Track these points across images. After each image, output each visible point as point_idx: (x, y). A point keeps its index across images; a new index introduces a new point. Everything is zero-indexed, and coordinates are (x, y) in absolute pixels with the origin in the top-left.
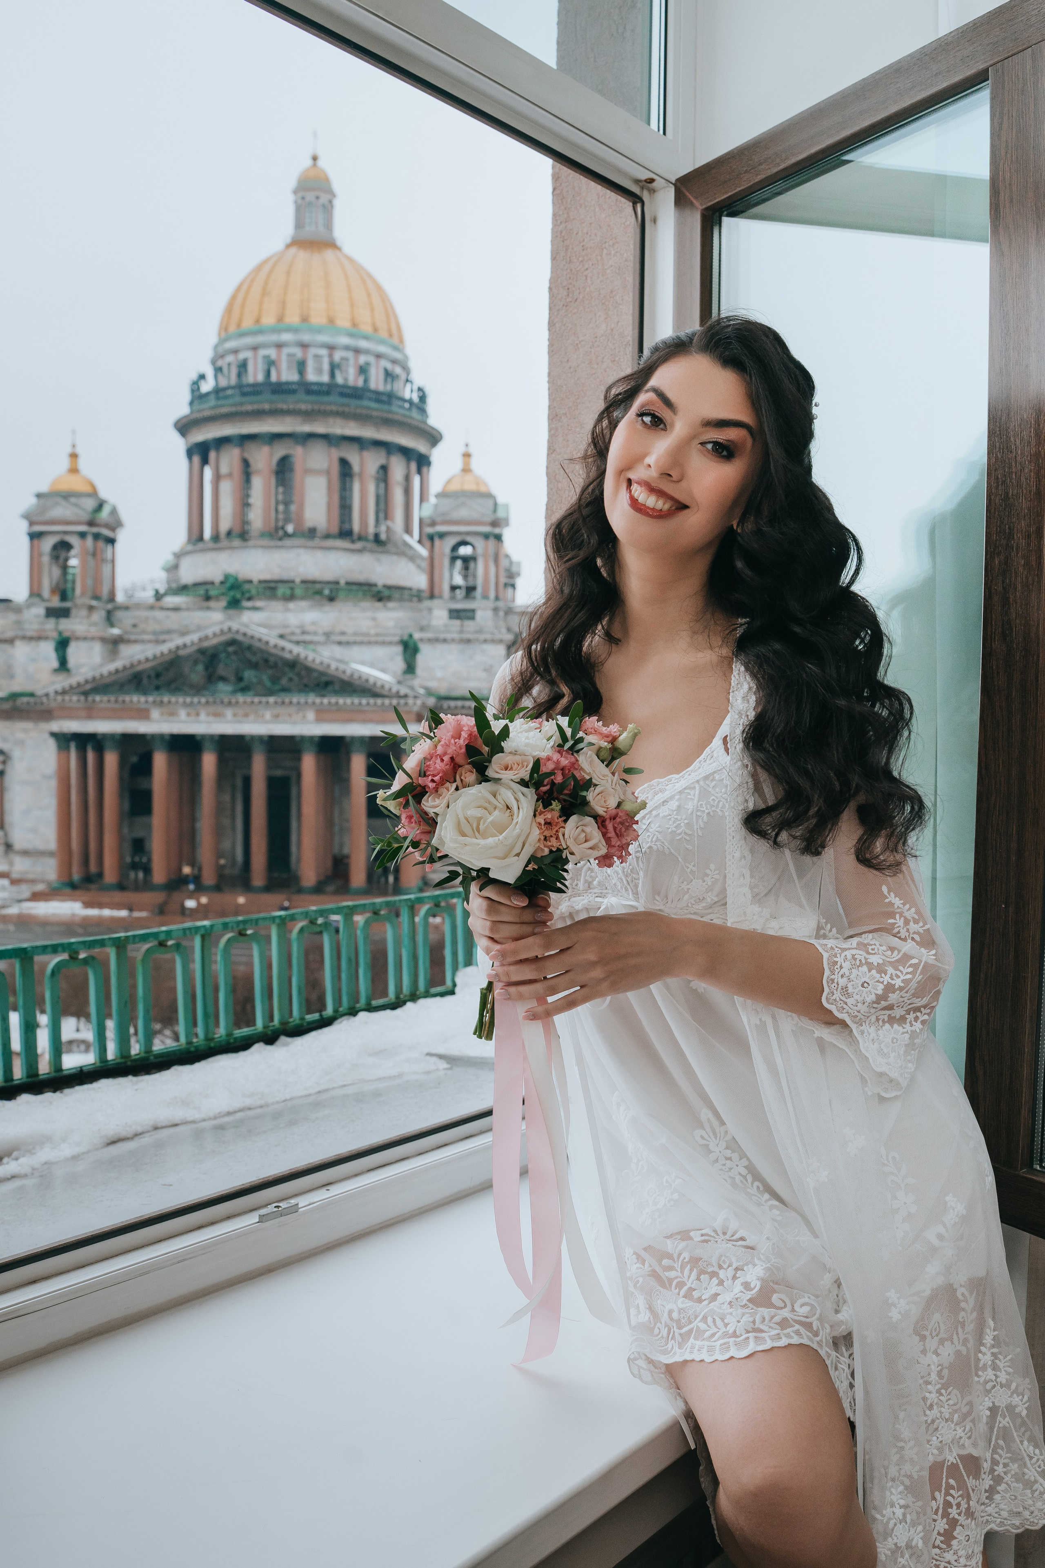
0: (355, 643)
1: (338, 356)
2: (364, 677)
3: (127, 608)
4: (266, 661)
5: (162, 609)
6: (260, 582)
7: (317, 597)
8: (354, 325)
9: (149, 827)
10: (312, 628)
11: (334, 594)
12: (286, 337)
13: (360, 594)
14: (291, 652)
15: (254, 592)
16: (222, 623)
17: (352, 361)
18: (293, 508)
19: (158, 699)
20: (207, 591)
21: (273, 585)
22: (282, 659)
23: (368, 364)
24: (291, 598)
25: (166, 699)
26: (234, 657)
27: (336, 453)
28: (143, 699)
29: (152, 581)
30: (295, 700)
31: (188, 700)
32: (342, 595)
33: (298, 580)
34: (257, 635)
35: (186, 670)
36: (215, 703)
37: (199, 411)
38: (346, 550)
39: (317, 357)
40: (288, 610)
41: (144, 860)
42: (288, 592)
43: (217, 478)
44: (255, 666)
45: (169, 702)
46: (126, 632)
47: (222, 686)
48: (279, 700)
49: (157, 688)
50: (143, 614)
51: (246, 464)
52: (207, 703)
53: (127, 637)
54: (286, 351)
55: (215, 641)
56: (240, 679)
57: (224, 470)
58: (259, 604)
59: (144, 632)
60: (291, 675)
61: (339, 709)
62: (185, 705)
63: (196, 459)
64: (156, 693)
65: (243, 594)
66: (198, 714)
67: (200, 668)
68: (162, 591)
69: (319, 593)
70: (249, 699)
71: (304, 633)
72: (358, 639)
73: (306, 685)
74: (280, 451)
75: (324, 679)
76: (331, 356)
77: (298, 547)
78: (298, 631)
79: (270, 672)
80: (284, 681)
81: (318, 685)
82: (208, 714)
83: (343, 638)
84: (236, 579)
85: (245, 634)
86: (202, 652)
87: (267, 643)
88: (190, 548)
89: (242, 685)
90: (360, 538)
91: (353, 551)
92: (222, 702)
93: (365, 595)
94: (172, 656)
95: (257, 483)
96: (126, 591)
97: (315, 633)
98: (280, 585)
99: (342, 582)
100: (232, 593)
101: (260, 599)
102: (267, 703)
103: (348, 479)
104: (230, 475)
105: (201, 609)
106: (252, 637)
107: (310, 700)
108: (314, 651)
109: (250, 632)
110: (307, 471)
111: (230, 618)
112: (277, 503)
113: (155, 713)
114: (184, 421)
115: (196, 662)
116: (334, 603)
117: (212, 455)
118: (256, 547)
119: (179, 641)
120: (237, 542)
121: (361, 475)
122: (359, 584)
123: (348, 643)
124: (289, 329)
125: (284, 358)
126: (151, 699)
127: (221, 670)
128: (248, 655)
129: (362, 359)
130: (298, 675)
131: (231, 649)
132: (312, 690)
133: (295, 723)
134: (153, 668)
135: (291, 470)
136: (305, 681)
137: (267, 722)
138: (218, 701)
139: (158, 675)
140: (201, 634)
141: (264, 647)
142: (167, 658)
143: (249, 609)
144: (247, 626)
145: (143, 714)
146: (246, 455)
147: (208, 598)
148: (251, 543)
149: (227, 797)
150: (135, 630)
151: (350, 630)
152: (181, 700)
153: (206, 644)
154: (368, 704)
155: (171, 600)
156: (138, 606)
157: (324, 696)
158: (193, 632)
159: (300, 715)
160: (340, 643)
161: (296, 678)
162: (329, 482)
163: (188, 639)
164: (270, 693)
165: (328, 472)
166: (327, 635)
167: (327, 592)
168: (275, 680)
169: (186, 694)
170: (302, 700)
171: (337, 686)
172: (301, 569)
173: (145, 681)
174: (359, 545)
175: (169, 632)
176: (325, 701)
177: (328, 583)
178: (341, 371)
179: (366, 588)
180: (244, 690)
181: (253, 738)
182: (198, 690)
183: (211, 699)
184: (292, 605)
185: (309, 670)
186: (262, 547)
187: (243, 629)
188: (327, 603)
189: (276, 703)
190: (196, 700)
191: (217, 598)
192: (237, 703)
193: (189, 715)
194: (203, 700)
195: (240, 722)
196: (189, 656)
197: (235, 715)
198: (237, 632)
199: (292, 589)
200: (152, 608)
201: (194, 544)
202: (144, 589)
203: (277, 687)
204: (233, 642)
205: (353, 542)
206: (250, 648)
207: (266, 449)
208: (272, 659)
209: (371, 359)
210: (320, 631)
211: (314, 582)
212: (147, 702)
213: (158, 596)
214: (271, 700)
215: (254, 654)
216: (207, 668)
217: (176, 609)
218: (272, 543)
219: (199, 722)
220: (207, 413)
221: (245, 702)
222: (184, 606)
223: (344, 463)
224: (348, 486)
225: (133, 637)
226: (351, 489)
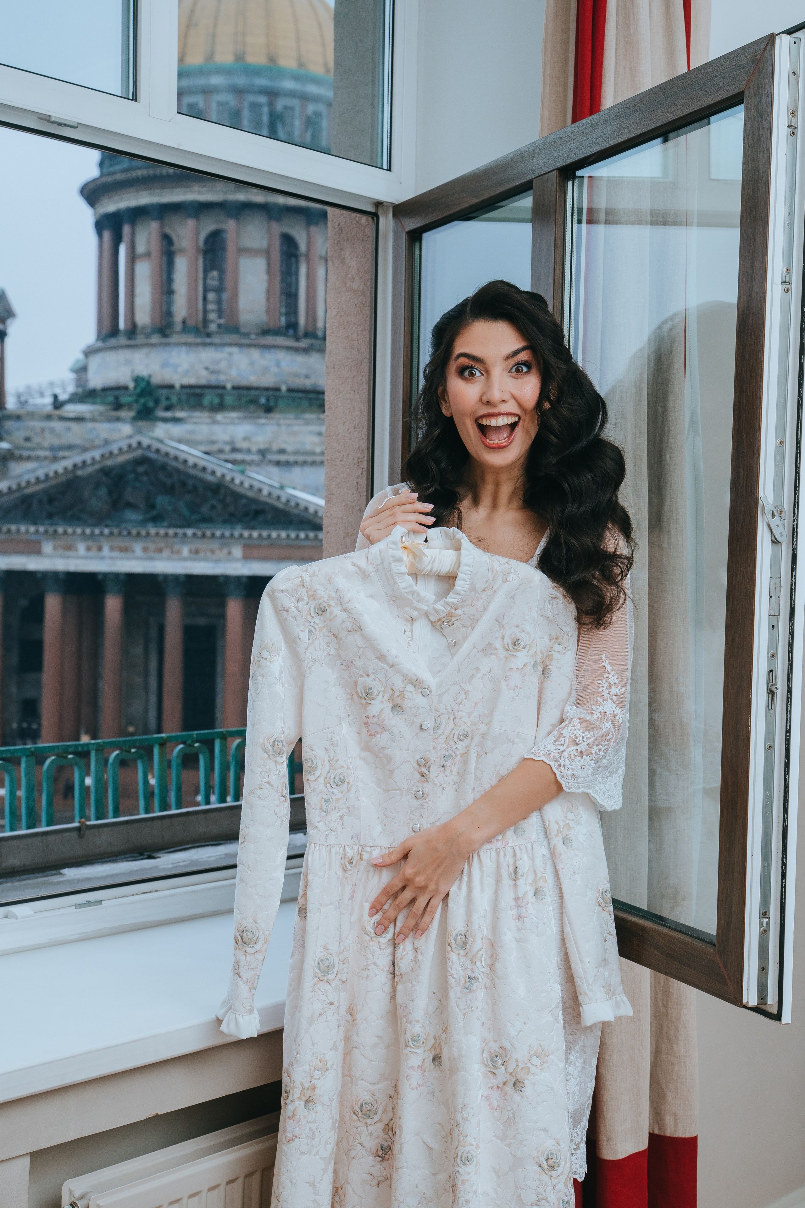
0: (296, 463)
1: (280, 104)
2: (302, 505)
3: (18, 418)
4: (184, 484)
5: (62, 418)
6: (183, 387)
7: (252, 407)
8: (301, 65)
9: (38, 684)
10: (244, 445)
11: (272, 403)
12: (216, 80)
13: (305, 403)
14: (213, 473)
15: (174, 399)
16: (130, 437)
17: (297, 112)
18: (225, 296)
19: (51, 529)
20: (117, 398)
21: (198, 391)
22: (202, 481)
23: (318, 114)
24: (220, 407)
25: (60, 530)
26: (145, 479)
27: (277, 229)
28: (32, 529)
29: (52, 384)
30: (218, 533)
31: (88, 531)
32: (281, 403)
33: (229, 386)
34: (172, 452)
35: (86, 494)
36: (120, 534)
37: (110, 174)
38: (288, 348)
39: (255, 106)
40: (215, 422)
41: (34, 726)
42: (216, 400)
43: (133, 258)
44: (170, 490)
45: (65, 533)
46: (17, 447)
47: (131, 515)
48: (199, 533)
49: (50, 516)
50: (38, 425)
51: (167, 240)
52: (111, 534)
53: (17, 452)
54: (217, 98)
55: (121, 459)
56: (153, 506)
57: (141, 248)
58: (179, 414)
59: (40, 447)
60: (214, 502)
61: (273, 544)
62: (84, 537)
63: (107, 235)
64: (48, 521)
65: (157, 401)
66: (100, 549)
67: (103, 491)
68: (63, 397)
69: (254, 401)
70: (162, 531)
71: (234, 450)
72: (300, 458)
73: (232, 515)
74: (208, 226)
75: (253, 507)
76: (271, 104)
77: (230, 345)
78: (227, 448)
79: (188, 497)
80: (205, 509)
81: (246, 514)
82: (112, 549)
83: (282, 458)
84: (148, 383)
85: (158, 451)
86: (106, 472)
87: (185, 461)
88: (100, 344)
89: (154, 513)
90: (307, 335)
91: (297, 350)
92: (129, 533)
93: (311, 405)
94: (70, 476)
95: (181, 265)
96: (19, 396)
97: (249, 451)
98: (206, 391)
99: (284, 388)
100: (142, 400)
101: (182, 409)
102: (185, 535)
103: (293, 260)
104: (148, 255)
105: (110, 420)
106: (167, 454)
107: (236, 533)
108: (242, 472)
109: (164, 449)
110: (242, 251)
111: (139, 432)
112: (206, 290)
113: (48, 547)
114: (92, 186)
115: (97, 486)
116: (271, 415)
117: (126, 229)
118: (178, 344)
119: (78, 459)
120: (156, 339)
121: (307, 256)
122: (305, 391)
123: (287, 464)
124: (221, 71)
125: (214, 106)
126: (42, 529)
127: (129, 496)
128: (161, 476)
129: (311, 108)
130: (223, 501)
131: (141, 469)
132: (240, 521)
133: (217, 561)
134: (45, 491)
135: (223, 249)
136: (232, 509)
137: (185, 559)
138: (125, 533)
139: (51, 500)
140: (105, 451)
141: (181, 467)
142: (63, 479)
143: (165, 420)
144: (160, 441)
145: (34, 549)
146: (167, 230)
147: (118, 406)
148: (173, 339)
149: (139, 651)
150: (28, 445)
151: (290, 448)
152: (79, 530)
153: (109, 463)
154: (307, 537)
155: (72, 409)
156: (32, 415)
157: (253, 528)
158: (94, 448)
159: (225, 551)
160: (278, 463)
161: (219, 506)
162: (269, 264)
163: (88, 457)
164: (189, 524)
165: (267, 253)
166: (263, 453)
167: (263, 400)
168: (193, 507)
169: (85, 524)
170: (227, 533)
171: (269, 517)
172: (234, 373)
173: (35, 507)
174: (304, 343)
175: (70, 447)
176: (255, 534)
177: (266, 389)
178: (284, 124)
179: (313, 396)
180: (156, 519)
181: (166, 577)
182: (100, 519)
183: (116, 531)
184: (219, 417)
185: (236, 496)
186: (186, 344)
187: (156, 445)
188: (262, 414)
189: (195, 535)
190: (97, 531)
191: (129, 406)
192: (148, 534)
193: (88, 549)
194: (106, 531)
195: (151, 559)
196: (90, 476)
197: (145, 550)
198: (149, 447)
199: (221, 396)
200: (49, 417)
201: (104, 341)
202: (42, 395)
203: (195, 517)
204: (143, 461)
205: (297, 339)
206: (164, 467)
207: (191, 223)
208: (190, 482)
209: (322, 108)
210: (254, 448)
211: (248, 388)
212: (37, 531)
213: (58, 404)
214: (190, 532)
215: (170, 475)
216: (110, 492)
217: (79, 419)
218: (199, 340)
219: (102, 558)
220: (120, 177)
221: (157, 534)
222: (88, 416)
223: (288, 241)
224: (293, 269)
225: (25, 453)
226: (297, 273)
